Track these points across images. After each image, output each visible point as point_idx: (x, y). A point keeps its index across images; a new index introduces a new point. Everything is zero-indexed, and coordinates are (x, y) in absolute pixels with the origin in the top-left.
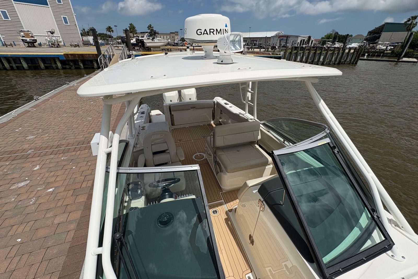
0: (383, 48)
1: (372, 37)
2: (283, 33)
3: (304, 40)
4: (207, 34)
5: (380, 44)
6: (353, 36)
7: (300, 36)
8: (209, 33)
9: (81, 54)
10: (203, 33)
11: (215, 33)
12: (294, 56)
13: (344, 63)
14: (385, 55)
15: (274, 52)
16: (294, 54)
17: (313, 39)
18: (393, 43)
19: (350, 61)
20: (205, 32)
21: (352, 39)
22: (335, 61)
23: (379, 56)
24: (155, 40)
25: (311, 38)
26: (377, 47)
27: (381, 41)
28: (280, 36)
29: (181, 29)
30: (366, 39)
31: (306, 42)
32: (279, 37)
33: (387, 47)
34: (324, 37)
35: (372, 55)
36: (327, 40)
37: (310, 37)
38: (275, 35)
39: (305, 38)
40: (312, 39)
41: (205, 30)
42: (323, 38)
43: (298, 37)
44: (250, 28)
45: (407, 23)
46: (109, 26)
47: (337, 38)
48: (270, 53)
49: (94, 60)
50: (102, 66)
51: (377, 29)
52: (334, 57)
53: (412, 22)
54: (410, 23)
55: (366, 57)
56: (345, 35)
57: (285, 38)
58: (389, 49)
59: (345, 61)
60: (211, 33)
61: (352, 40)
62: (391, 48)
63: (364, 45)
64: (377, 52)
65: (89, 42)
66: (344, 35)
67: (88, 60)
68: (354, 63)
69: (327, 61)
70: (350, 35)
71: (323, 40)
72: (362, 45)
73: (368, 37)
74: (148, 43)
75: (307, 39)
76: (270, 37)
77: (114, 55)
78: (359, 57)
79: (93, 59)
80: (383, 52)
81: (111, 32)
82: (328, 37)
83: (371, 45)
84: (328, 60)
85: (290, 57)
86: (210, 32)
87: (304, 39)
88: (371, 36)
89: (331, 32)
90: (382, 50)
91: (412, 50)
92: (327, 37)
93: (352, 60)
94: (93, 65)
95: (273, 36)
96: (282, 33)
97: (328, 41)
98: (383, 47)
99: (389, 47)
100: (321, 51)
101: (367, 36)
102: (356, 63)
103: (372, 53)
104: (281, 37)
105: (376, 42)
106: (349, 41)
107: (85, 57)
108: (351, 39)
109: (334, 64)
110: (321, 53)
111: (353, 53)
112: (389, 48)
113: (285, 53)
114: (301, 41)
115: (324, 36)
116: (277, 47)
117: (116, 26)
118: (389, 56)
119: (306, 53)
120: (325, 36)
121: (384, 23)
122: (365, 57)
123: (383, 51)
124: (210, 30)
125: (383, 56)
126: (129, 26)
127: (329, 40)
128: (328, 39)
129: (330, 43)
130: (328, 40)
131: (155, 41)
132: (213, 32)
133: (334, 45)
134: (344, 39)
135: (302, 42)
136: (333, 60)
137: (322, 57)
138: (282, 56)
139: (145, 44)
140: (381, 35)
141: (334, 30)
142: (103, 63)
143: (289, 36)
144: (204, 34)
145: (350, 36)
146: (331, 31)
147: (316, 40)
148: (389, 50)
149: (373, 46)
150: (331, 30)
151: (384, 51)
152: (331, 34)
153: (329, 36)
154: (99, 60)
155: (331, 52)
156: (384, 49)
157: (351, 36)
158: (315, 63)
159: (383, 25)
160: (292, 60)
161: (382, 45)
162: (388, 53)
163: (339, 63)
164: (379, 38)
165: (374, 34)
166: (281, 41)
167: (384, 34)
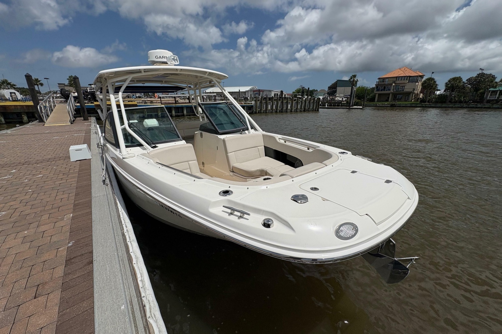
0: (340, 99)
2: (257, 88)
3: (277, 94)
5: (337, 96)
7: (273, 91)
12: (264, 105)
13: (308, 110)
15: (246, 102)
16: (264, 103)
19: (313, 108)
22: (301, 108)
23: (338, 106)
26: (335, 99)
27: (338, 94)
28: (254, 90)
30: (328, 93)
33: (343, 98)
35: (331, 105)
37: (282, 92)
39: (278, 92)
40: (285, 93)
42: (294, 92)
43: (271, 91)
47: (305, 92)
51: (333, 85)
52: (299, 105)
53: (354, 79)
55: (326, 106)
59: (309, 108)
61: (318, 94)
62: (346, 99)
63: (326, 97)
64: (336, 103)
68: (317, 110)
71: (294, 94)
73: (329, 91)
75: (280, 93)
76: (245, 92)
78: (318, 105)
80: (341, 103)
82: (298, 91)
83: (331, 97)
84: (295, 108)
85: (261, 105)
88: (331, 90)
90: (340, 101)
91: (360, 101)
93: (315, 108)
102: (318, 110)
103: (333, 103)
104: (256, 91)
105: (335, 95)
106: (316, 95)
109: (301, 111)
110: (287, 102)
111: (313, 102)
112: (344, 99)
113: (256, 103)
114: (275, 95)
115: (294, 91)
116: (249, 98)
119: (274, 102)
120: (295, 90)
125: (341, 106)
128: (298, 93)
130: (298, 94)
133: (303, 97)
134: (311, 93)
136: (299, 108)
137: (289, 106)
138: (254, 105)
141: (302, 86)
142: (43, 111)
145: (315, 91)
148: (345, 101)
149: (333, 98)
150: (300, 86)
151: (342, 101)
153: (299, 91)
154: (38, 108)
155: (296, 101)
157: (317, 91)
158: (285, 111)
159: (337, 82)
160: (263, 108)
161: (339, 97)
162: (343, 103)
163: (304, 111)
164: (336, 92)
165: (332, 89)
166: (256, 95)
167: (339, 89)
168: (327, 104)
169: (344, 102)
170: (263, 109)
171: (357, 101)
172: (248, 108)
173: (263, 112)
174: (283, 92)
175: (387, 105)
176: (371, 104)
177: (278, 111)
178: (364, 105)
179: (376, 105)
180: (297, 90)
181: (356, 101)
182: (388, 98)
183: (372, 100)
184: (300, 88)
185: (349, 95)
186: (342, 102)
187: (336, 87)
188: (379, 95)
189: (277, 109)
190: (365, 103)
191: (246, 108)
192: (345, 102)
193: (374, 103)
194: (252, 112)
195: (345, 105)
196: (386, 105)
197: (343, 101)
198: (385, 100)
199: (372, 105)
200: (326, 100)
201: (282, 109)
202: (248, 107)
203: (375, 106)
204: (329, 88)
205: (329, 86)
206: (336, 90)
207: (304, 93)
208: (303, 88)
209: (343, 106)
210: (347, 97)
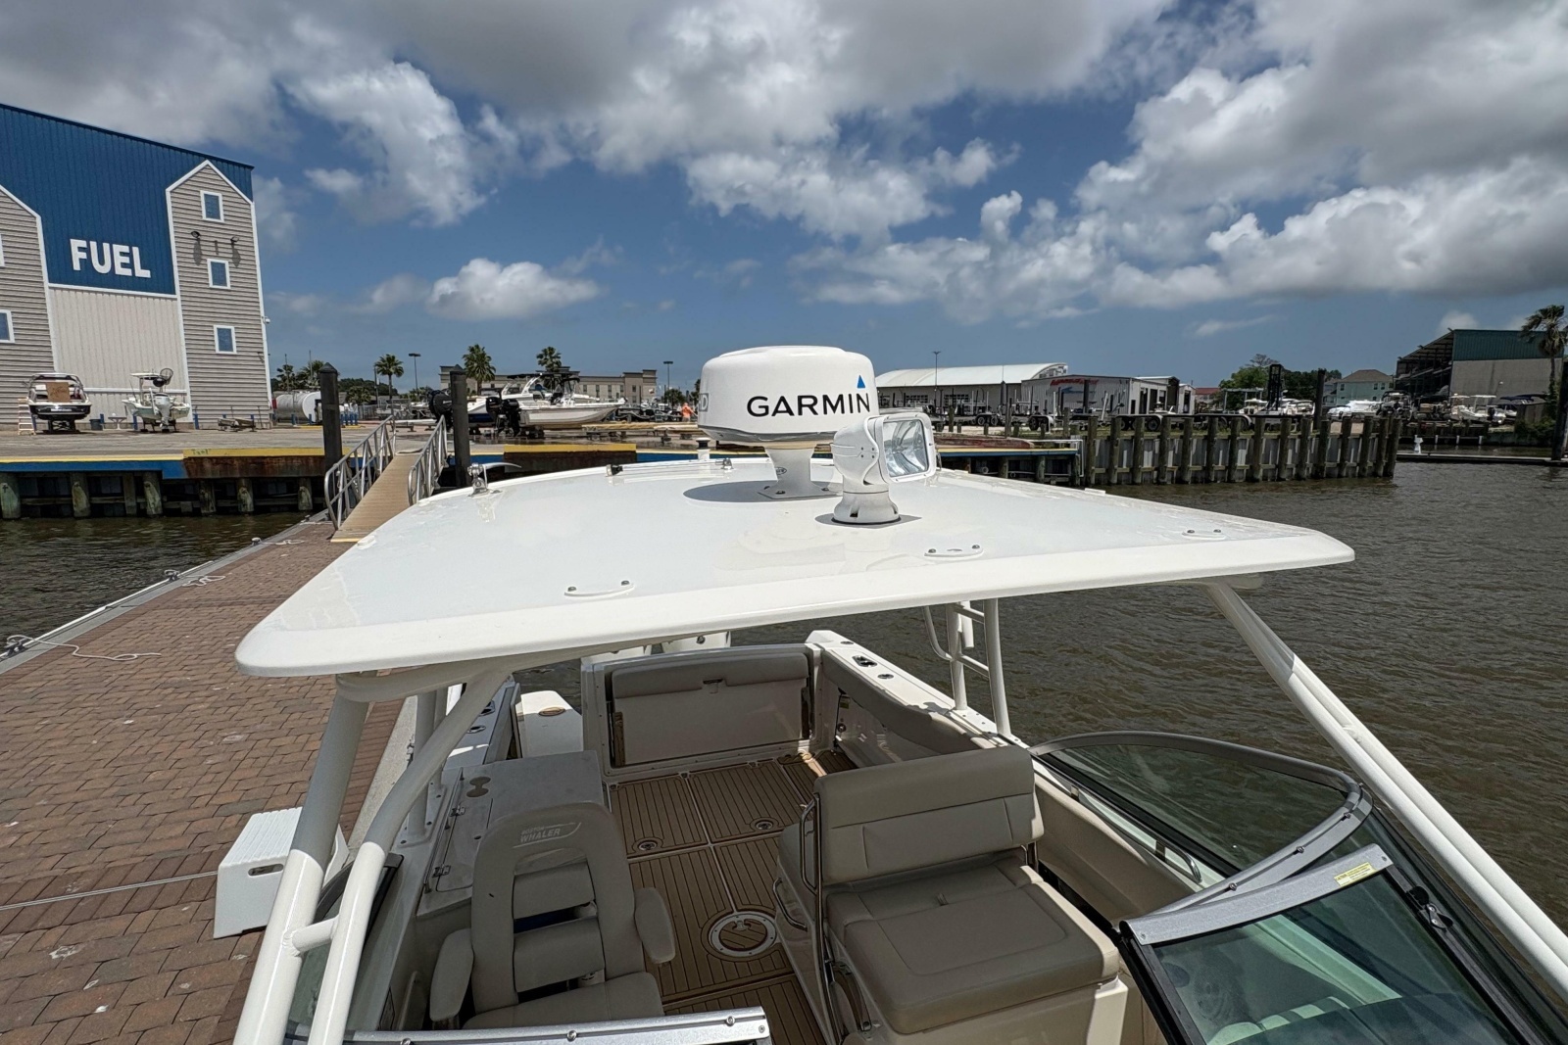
0: (1478, 415)
1: (1419, 377)
2: (1067, 369)
3: (1154, 392)
4: (789, 411)
5: (1458, 402)
6: (1343, 376)
7: (1134, 380)
8: (794, 408)
9: (258, 457)
10: (771, 411)
11: (819, 407)
12: (1125, 452)
13: (1336, 472)
15: (1043, 436)
16: (1125, 445)
17: (1190, 389)
18: (1511, 399)
19: (1362, 463)
20: (782, 407)
21: (1343, 386)
22: (1300, 465)
24: (563, 400)
25: (1181, 385)
26: (1450, 412)
27: (1461, 391)
28: (1056, 380)
29: (668, 363)
30: (1398, 386)
31: (1162, 399)
32: (1054, 383)
33: (1491, 412)
34: (1229, 382)
35: (1441, 442)
36: (1244, 390)
37: (1174, 383)
38: (1038, 377)
39: (1158, 384)
40: (1187, 388)
41: (782, 399)
42: (1225, 384)
43: (1128, 382)
44: (936, 353)
45: (1533, 329)
46: (391, 355)
47: (1283, 385)
48: (1028, 441)
49: (306, 478)
50: (334, 500)
51: (1427, 351)
52: (1290, 452)
54: (1542, 328)
55: (1418, 448)
56: (1309, 371)
57: (1081, 388)
58: (1501, 418)
59: (1341, 466)
60: (805, 410)
61: (1342, 389)
62: (1508, 416)
63: (1396, 406)
64: (1459, 431)
65: (300, 410)
66: (1306, 374)
67: (278, 481)
68: (1381, 472)
69: (1266, 466)
70: (1329, 371)
71: (1230, 390)
72: (1390, 407)
73: (1401, 377)
74: (535, 411)
75: (1164, 388)
76: (1019, 385)
77: (391, 458)
78: (1391, 450)
79: (301, 475)
80: (1484, 431)
81: (394, 376)
82: (1248, 379)
83: (1425, 405)
84: (1271, 465)
85: (1112, 452)
86: (801, 406)
87: (1152, 390)
88: (1415, 374)
89: (1251, 363)
90: (1473, 422)
92: (1243, 378)
93: (1370, 464)
94: (296, 496)
95: (1029, 378)
96: (1063, 367)
97: (1251, 396)
98: (1476, 412)
99: (1499, 412)
100: (1233, 430)
101: (1398, 375)
102: (1388, 474)
104: (1062, 381)
105: (1440, 393)
106: (1335, 392)
107: (272, 467)
108: (1339, 387)
109: (1298, 477)
110: (1232, 437)
111: (1361, 435)
112: (1500, 415)
113: (1088, 441)
114: (1143, 396)
116: (1051, 419)
117: (416, 355)
118: (1511, 445)
119: (1172, 440)
120: (1233, 376)
121: (1449, 331)
122: (1418, 451)
123: (1481, 426)
124: (800, 398)
126: (468, 353)
127: (1252, 390)
128: (1248, 386)
129: (1260, 401)
130: (1247, 390)
131: (564, 406)
132: (811, 407)
133: (1277, 406)
135: (1149, 398)
136: (1289, 462)
137: (1242, 456)
138: (1079, 452)
139: (522, 416)
140: (1450, 371)
141: (1264, 357)
142: (341, 490)
143: (1092, 379)
144: (776, 411)
146: (1252, 361)
147: (1200, 392)
148: (1505, 422)
149: (1436, 410)
152: (1256, 371)
153: (1251, 378)
154: (327, 479)
155: (1274, 435)
156: (1482, 420)
157: (1337, 374)
158: (1219, 475)
159: (1448, 337)
160: (1121, 466)
161: (1470, 405)
162: (1496, 433)
163: (1318, 475)
164: (1446, 381)
165: (1422, 369)
166: (1065, 395)
167: (1461, 368)
168: (1419, 440)
169: (1499, 429)
170: (1119, 470)
172: (1051, 463)
173: (1119, 483)
174: (1177, 381)
177: (1188, 477)
180: (1240, 372)
184: (1259, 365)
186: (1492, 429)
187: (1448, 359)
189: (1182, 469)
191: (1043, 463)
192: (1505, 428)
194: (1067, 480)
195: (1510, 440)
197: (1496, 425)
201: (1208, 469)
202: (1054, 461)
207: (1280, 385)
208: (1269, 364)
209: (1496, 445)
210: (1514, 403)
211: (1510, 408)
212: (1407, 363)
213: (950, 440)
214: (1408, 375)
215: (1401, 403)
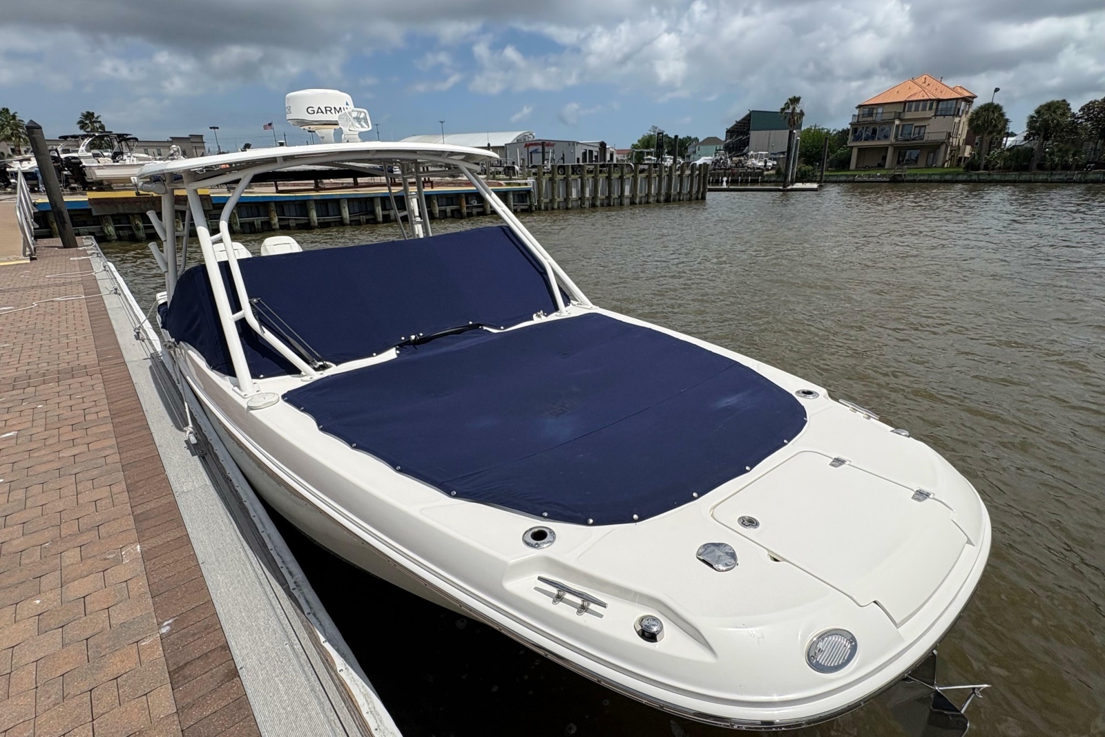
0: (760, 164)
1: (736, 141)
2: (535, 135)
3: (591, 152)
5: (752, 156)
6: (700, 141)
7: (578, 143)
12: (561, 188)
13: (677, 197)
14: (766, 179)
15: (511, 179)
16: (561, 183)
17: (613, 150)
18: (775, 154)
19: (690, 192)
21: (699, 147)
22: (659, 193)
23: (755, 182)
24: (125, 157)
25: (607, 147)
26: (746, 163)
27: (755, 150)
28: (527, 143)
30: (727, 147)
31: (596, 156)
32: (527, 146)
33: (766, 162)
34: (637, 145)
36: (644, 150)
37: (602, 145)
38: (515, 141)
39: (592, 146)
40: (611, 149)
42: (634, 146)
43: (574, 145)
47: (665, 146)
48: (501, 182)
51: (739, 124)
53: (794, 109)
55: (725, 183)
56: (681, 137)
57: (540, 148)
58: (770, 166)
59: (680, 194)
61: (699, 150)
62: (773, 165)
63: (721, 159)
64: (750, 174)
66: (680, 139)
68: (700, 196)
69: (641, 195)
70: (693, 137)
71: (636, 150)
72: (717, 160)
73: (728, 141)
74: (100, 168)
75: (597, 149)
76: (502, 148)
78: (705, 183)
80: (761, 174)
82: (646, 142)
83: (734, 159)
84: (643, 194)
85: (553, 189)
87: (589, 151)
88: (735, 139)
89: (649, 132)
90: (759, 168)
91: (810, 168)
92: (644, 143)
95: (510, 142)
96: (532, 134)
97: (648, 154)
98: (759, 162)
99: (769, 162)
100: (623, 173)
101: (726, 140)
102: (703, 198)
103: (740, 175)
104: (532, 145)
105: (745, 151)
106: (695, 152)
108: (697, 149)
110: (621, 177)
111: (690, 175)
112: (770, 164)
113: (539, 181)
114: (584, 154)
115: (636, 142)
116: (517, 168)
119: (588, 179)
120: (639, 141)
122: (725, 186)
123: (760, 171)
125: (763, 182)
127: (649, 150)
128: (647, 147)
129: (652, 158)
130: (646, 150)
131: (128, 162)
133: (661, 161)
134: (680, 147)
135: (587, 155)
136: (653, 192)
137: (627, 188)
138: (533, 188)
141: (656, 128)
143: (551, 142)
145: (693, 141)
147: (619, 152)
148: (772, 168)
149: (740, 161)
150: (650, 127)
151: (763, 171)
152: (651, 136)
153: (649, 142)
156: (761, 167)
157: (696, 140)
158: (616, 201)
159: (749, 116)
160: (559, 197)
161: (756, 158)
162: (767, 175)
163: (667, 200)
164: (748, 145)
165: (737, 136)
166: (533, 155)
167: (754, 135)
168: (725, 179)
169: (768, 172)
170: (558, 200)
171: (803, 169)
172: (516, 196)
173: (559, 208)
174: (605, 144)
175: (880, 179)
176: (841, 175)
177: (598, 203)
178: (824, 179)
179: (851, 178)
180: (643, 138)
181: (800, 169)
182: (884, 158)
183: (843, 164)
184: (652, 133)
185: (783, 153)
186: (765, 173)
187: (749, 130)
188: (861, 150)
189: (594, 198)
190: (825, 173)
191: (511, 196)
192: (772, 172)
193: (848, 173)
194: (526, 207)
195: (773, 179)
196: (879, 176)
197: (768, 170)
198: (876, 165)
199: (843, 178)
200: (723, 167)
201: (609, 197)
202: (518, 195)
203: (849, 182)
204: (729, 134)
205: (729, 127)
206: (749, 138)
207: (662, 146)
208: (659, 134)
209: (767, 182)
210: (777, 156)
211: (775, 159)
212: (731, 133)
213: (451, 183)
214: (731, 140)
215: (723, 157)
